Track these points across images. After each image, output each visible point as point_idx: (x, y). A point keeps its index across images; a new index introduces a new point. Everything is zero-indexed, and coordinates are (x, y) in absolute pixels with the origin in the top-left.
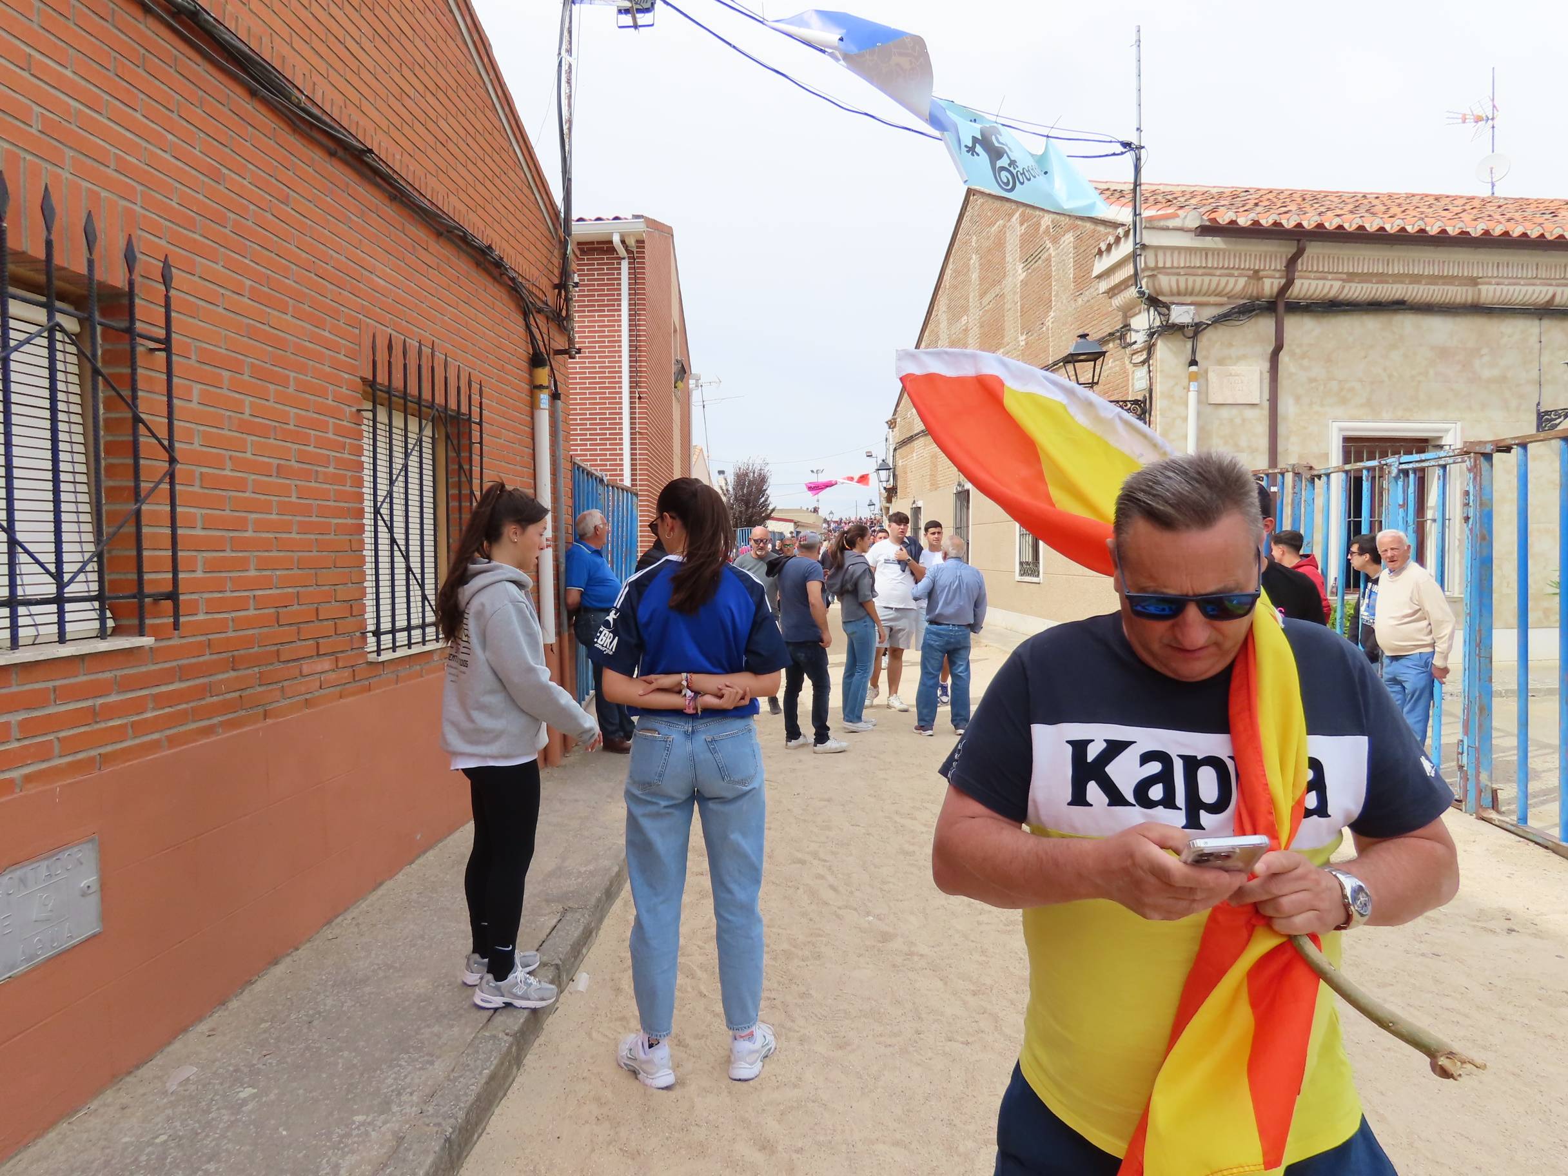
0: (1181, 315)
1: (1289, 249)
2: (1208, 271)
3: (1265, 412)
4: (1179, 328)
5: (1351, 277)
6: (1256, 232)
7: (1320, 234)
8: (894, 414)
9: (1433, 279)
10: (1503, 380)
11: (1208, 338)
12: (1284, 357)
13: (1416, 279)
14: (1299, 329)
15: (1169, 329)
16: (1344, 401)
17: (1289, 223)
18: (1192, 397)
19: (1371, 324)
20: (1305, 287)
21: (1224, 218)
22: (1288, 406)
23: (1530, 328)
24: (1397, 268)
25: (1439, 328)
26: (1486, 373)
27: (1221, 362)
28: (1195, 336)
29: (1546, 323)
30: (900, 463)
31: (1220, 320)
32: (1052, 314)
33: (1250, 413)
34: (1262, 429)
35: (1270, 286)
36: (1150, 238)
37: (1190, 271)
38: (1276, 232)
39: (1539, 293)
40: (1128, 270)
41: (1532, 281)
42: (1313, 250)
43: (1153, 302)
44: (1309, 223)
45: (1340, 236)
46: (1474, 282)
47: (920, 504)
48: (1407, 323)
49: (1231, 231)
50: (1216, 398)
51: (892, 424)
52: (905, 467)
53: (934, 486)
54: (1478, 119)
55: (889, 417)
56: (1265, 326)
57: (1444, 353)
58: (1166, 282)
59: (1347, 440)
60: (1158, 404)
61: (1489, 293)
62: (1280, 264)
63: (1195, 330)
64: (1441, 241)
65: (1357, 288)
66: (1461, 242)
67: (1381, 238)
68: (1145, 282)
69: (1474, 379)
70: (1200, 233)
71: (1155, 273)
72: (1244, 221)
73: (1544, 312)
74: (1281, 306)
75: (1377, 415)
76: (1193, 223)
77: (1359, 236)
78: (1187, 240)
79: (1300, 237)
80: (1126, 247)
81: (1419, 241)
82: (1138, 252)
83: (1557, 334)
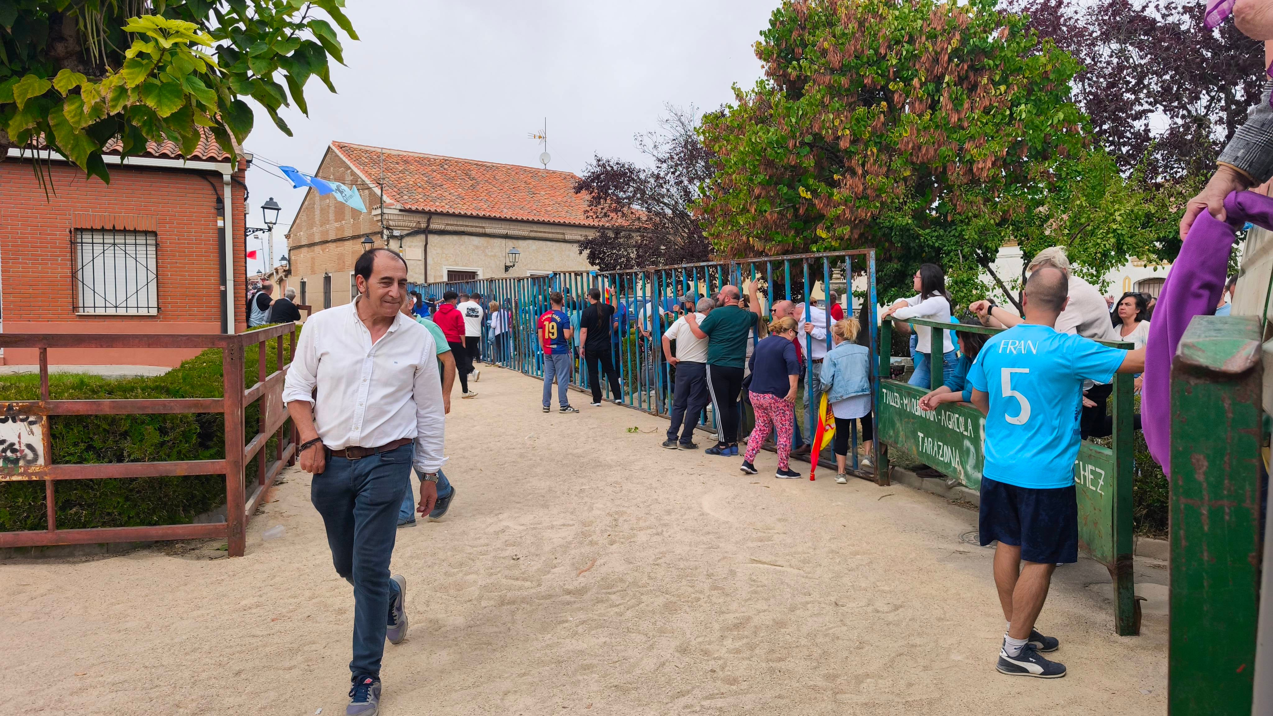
0: (396, 233)
1: (428, 216)
2: (404, 221)
3: (423, 263)
4: (396, 237)
5: (447, 224)
6: (417, 212)
7: (436, 213)
8: (290, 231)
9: (472, 226)
10: (495, 256)
11: (404, 241)
12: (428, 246)
13: (467, 226)
14: (433, 239)
15: (392, 237)
16: (447, 260)
17: (427, 209)
19: (455, 238)
20: (433, 226)
21: (408, 207)
22: (430, 261)
23: (503, 241)
24: (461, 223)
25: (476, 240)
26: (490, 254)
27: (410, 247)
28: (401, 240)
29: (507, 240)
30: (293, 258)
31: (408, 235)
33: (418, 263)
34: (423, 267)
35: (423, 225)
36: (385, 211)
37: (399, 220)
38: (423, 212)
39: (503, 232)
40: (379, 218)
41: (501, 228)
42: (433, 217)
43: (388, 228)
44: (433, 210)
45: (442, 214)
46: (484, 227)
47: (305, 280)
48: (466, 238)
49: (410, 211)
51: (287, 236)
52: (296, 260)
53: (313, 272)
54: (540, 137)
55: (286, 233)
56: (423, 237)
57: (477, 247)
58: (391, 223)
59: (448, 271)
61: (488, 231)
62: (426, 220)
63: (401, 238)
64: (471, 217)
65: (449, 228)
66: (477, 217)
67: (454, 215)
68: (385, 223)
69: (486, 255)
70: (401, 210)
71: (388, 220)
72: (414, 208)
73: (506, 237)
74: (427, 231)
75: (457, 265)
76: (399, 206)
77: (447, 215)
78: (397, 212)
79: (430, 215)
80: (379, 211)
81: (465, 216)
82: (382, 214)
83: (510, 243)
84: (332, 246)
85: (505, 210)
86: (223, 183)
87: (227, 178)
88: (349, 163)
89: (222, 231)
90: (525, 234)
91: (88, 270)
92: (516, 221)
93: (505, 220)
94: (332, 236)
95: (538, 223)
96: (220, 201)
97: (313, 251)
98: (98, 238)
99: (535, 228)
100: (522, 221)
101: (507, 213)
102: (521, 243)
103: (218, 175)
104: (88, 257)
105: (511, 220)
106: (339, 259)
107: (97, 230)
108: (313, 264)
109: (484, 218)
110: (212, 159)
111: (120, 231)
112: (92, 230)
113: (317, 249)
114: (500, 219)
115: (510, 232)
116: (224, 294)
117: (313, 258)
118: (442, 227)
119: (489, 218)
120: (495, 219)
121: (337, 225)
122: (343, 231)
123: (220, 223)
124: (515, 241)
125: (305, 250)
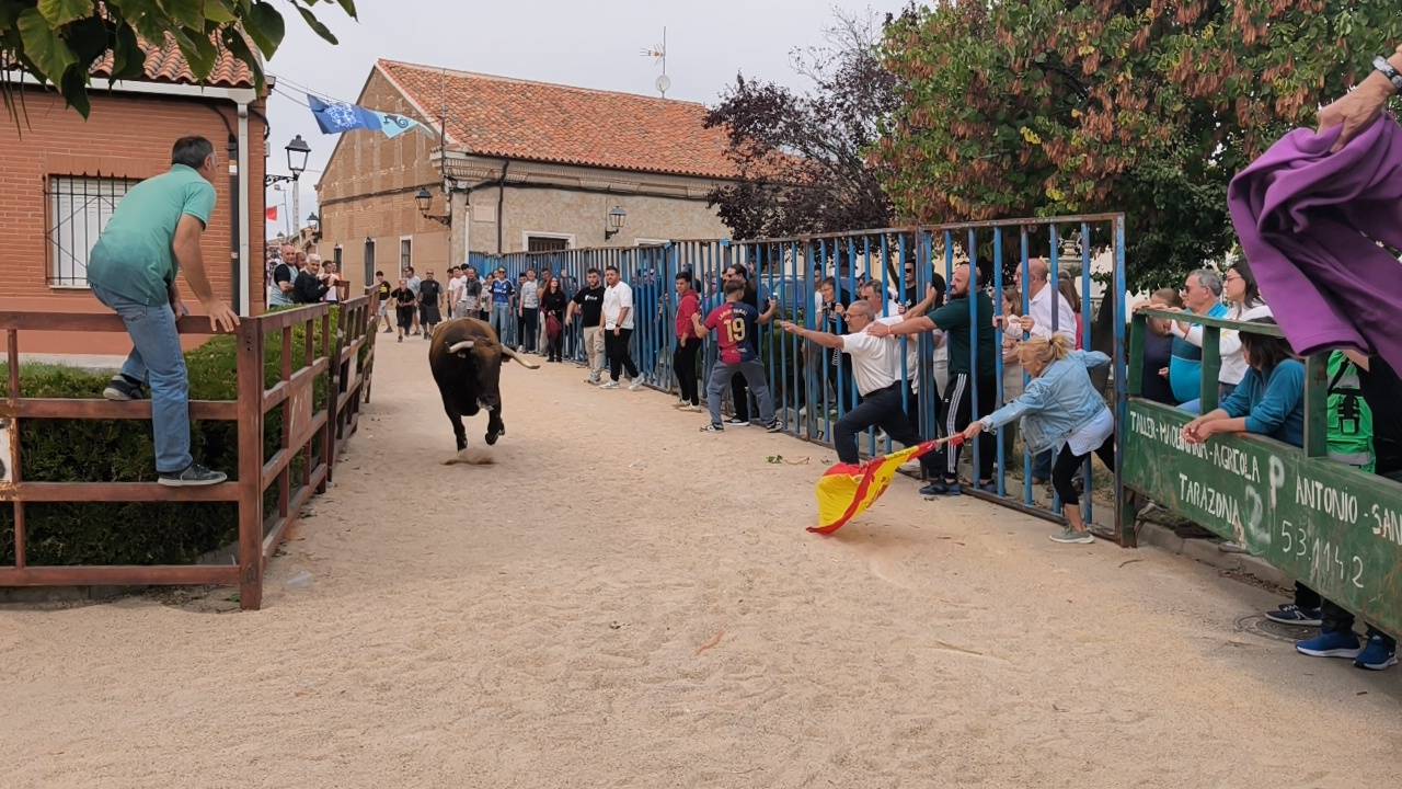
0: (461, 185)
1: (504, 163)
2: (472, 168)
3: (496, 226)
4: (461, 190)
5: (530, 174)
6: (489, 156)
7: (515, 159)
8: (321, 180)
9: (562, 177)
10: (592, 217)
11: (471, 195)
12: (504, 204)
13: (555, 176)
14: (510, 193)
15: (458, 190)
16: (529, 223)
17: (503, 152)
18: (467, 218)
19: (540, 192)
20: (510, 177)
21: (477, 150)
22: (505, 223)
23: (604, 198)
24: (546, 172)
25: (567, 195)
26: (585, 215)
27: (478, 204)
28: (468, 194)
29: (609, 196)
30: (325, 216)
31: (477, 188)
32: (416, 161)
33: (491, 226)
34: (496, 232)
35: (498, 175)
36: (447, 154)
37: (465, 168)
38: (498, 157)
39: (605, 185)
40: (440, 164)
41: (601, 180)
42: (511, 163)
43: (450, 179)
44: (510, 154)
45: (522, 159)
46: (578, 179)
47: (340, 246)
48: (554, 192)
49: (480, 155)
50: (476, 219)
51: (318, 188)
52: (329, 220)
53: (351, 237)
54: (657, 54)
55: (316, 183)
56: (496, 190)
57: (568, 205)
58: (455, 171)
59: (530, 238)
60: (454, 219)
61: (583, 183)
62: (501, 168)
63: (468, 191)
64: (562, 163)
65: (532, 179)
66: (570, 164)
67: (538, 161)
68: (446, 171)
69: (580, 217)
70: (468, 154)
71: (451, 168)
72: (485, 152)
73: (608, 191)
74: (502, 183)
75: (542, 229)
76: (465, 150)
77: (531, 160)
78: (463, 156)
79: (507, 159)
80: (439, 155)
81: (554, 163)
82: (443, 159)
83: (614, 200)
84: (376, 201)
85: (607, 155)
86: (237, 115)
87: (242, 109)
88: (400, 89)
89: (235, 180)
90: (633, 187)
91: (66, 228)
92: (622, 169)
93: (607, 168)
94: (376, 189)
95: (652, 172)
96: (233, 139)
97: (352, 208)
98: (79, 187)
99: (647, 179)
100: (630, 170)
101: (610, 160)
102: (627, 199)
103: (230, 104)
104: (65, 213)
105: (615, 169)
106: (386, 219)
107: (77, 177)
108: (351, 223)
109: (579, 165)
110: (224, 84)
111: (106, 178)
112: (71, 177)
113: (357, 204)
114: (600, 167)
115: (614, 186)
116: (236, 264)
117: (351, 217)
118: (522, 178)
119: (586, 166)
120: (593, 167)
121: (383, 173)
122: (392, 182)
123: (233, 169)
124: (619, 198)
125: (341, 206)
